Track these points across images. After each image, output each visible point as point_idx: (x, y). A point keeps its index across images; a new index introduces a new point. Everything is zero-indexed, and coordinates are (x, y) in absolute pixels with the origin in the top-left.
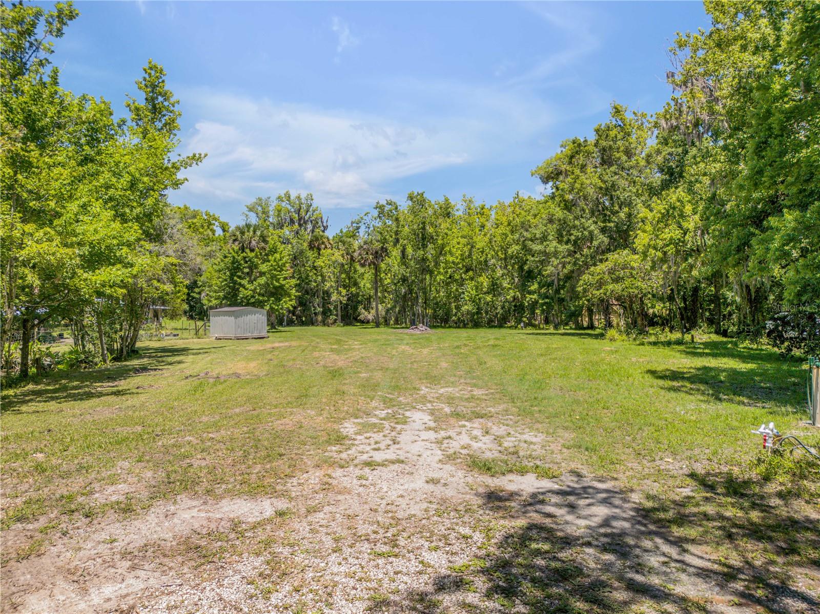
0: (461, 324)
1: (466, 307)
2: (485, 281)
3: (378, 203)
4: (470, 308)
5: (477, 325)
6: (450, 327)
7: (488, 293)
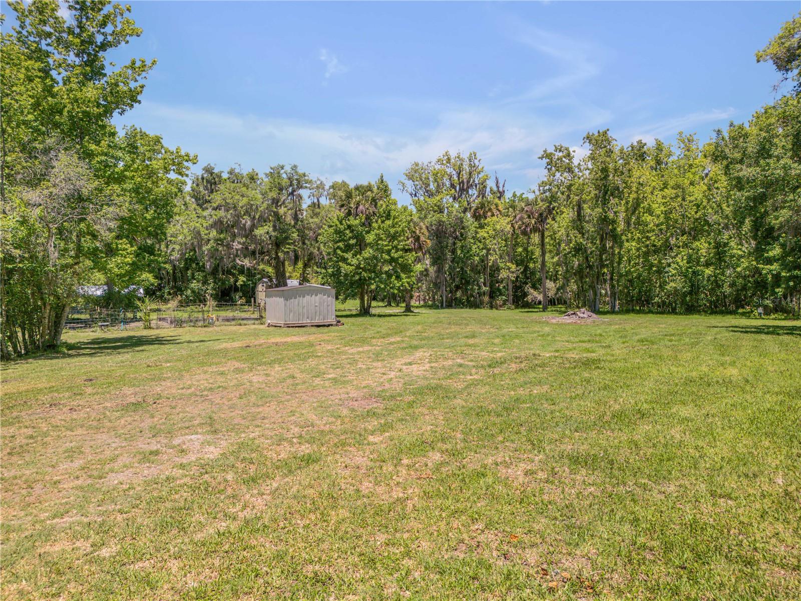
0: (667, 308)
1: (672, 284)
2: (703, 247)
3: (545, 151)
4: (679, 286)
5: (691, 309)
6: (650, 312)
7: (707, 265)
